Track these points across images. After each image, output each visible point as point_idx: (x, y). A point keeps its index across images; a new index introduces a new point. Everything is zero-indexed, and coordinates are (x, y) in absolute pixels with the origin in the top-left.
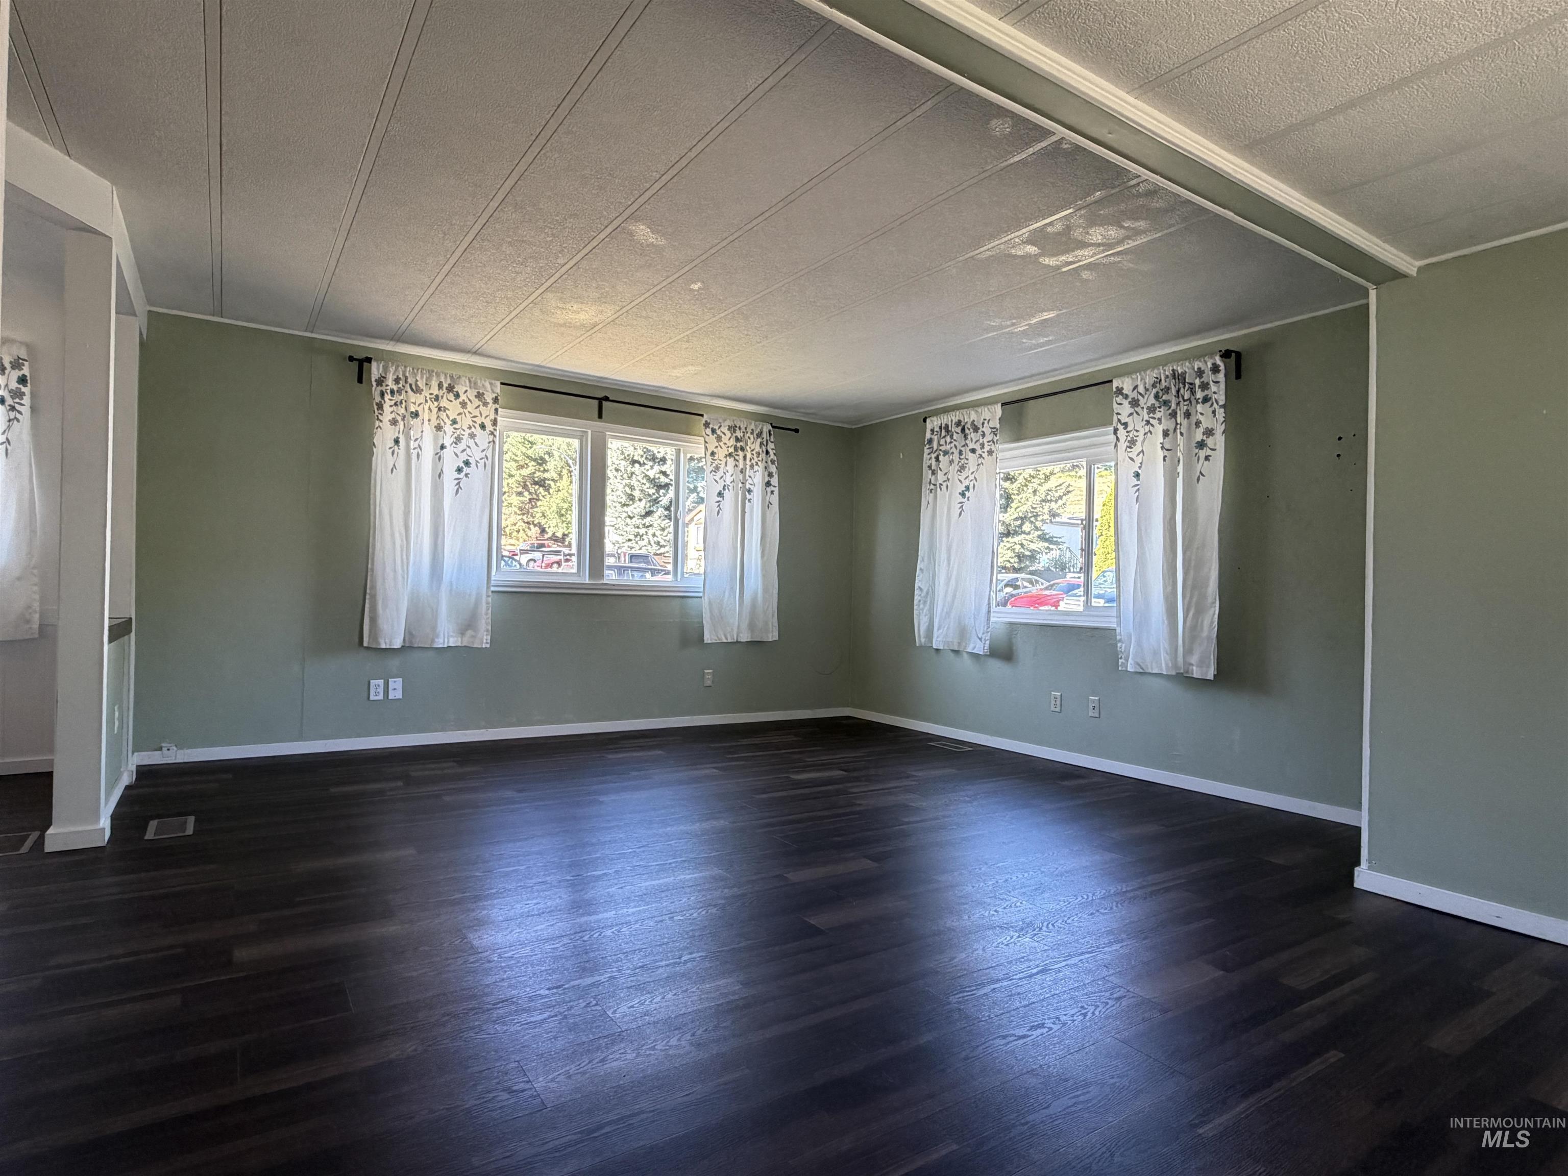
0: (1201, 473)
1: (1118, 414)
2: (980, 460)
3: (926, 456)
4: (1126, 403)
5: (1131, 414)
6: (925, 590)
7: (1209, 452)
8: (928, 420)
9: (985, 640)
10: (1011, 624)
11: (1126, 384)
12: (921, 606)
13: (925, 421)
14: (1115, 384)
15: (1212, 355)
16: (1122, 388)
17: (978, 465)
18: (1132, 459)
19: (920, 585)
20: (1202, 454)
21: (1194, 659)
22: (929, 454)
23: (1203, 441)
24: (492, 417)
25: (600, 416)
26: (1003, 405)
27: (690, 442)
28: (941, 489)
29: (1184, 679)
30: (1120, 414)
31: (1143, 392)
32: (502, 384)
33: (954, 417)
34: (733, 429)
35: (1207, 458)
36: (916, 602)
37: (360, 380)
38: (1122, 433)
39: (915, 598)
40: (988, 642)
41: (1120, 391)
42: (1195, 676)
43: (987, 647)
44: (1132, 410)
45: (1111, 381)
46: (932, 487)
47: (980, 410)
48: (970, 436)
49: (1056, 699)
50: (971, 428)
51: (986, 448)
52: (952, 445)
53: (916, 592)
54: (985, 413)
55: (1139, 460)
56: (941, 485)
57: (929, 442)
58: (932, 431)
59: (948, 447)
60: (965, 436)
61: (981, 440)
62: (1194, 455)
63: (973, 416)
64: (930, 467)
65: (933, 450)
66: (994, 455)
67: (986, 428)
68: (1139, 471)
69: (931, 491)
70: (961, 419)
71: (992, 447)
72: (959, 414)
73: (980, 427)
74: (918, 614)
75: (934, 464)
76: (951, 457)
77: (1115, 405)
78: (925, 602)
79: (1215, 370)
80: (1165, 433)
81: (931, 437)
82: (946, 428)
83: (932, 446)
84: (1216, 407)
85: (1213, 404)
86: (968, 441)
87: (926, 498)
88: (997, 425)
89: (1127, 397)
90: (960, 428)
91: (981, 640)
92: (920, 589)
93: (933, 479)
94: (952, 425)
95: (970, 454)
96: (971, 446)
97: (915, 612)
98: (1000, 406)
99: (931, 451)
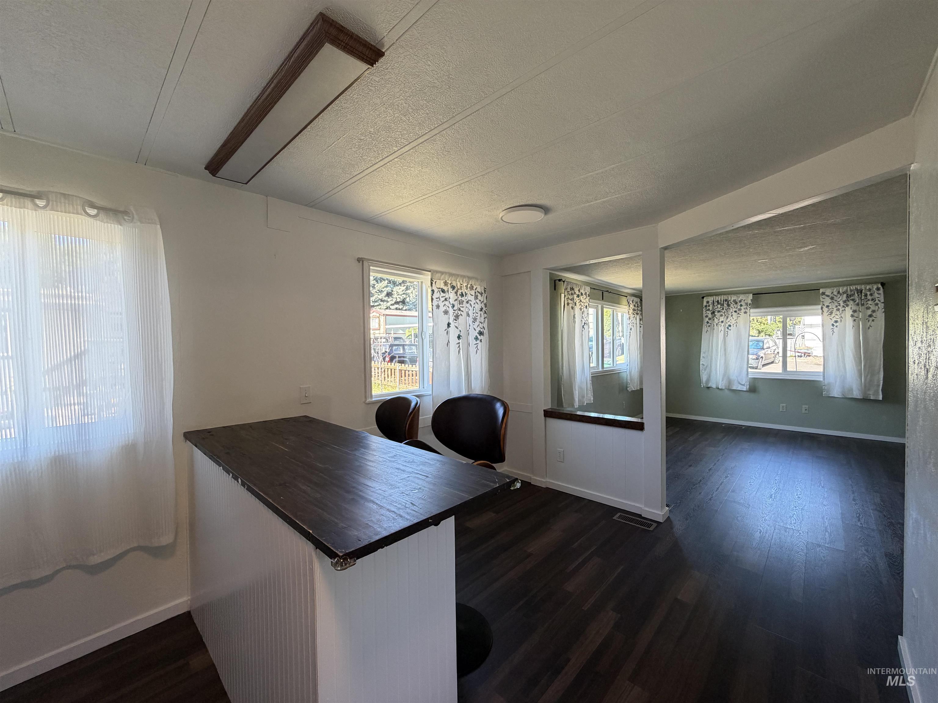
0: (870, 325)
2: (738, 315)
3: (704, 312)
4: (828, 298)
5: (831, 303)
6: (705, 366)
7: (874, 319)
8: (705, 298)
9: (747, 385)
10: (754, 378)
11: (828, 292)
12: (703, 371)
13: (703, 298)
14: (821, 291)
15: (876, 283)
16: (825, 293)
17: (738, 317)
18: (831, 319)
19: (703, 363)
20: (871, 319)
21: (872, 393)
22: (706, 311)
23: (871, 314)
24: (588, 302)
25: (603, 299)
26: (753, 294)
27: (622, 308)
29: (865, 400)
30: (823, 302)
31: (836, 295)
33: (723, 298)
35: (873, 320)
36: (701, 370)
37: (555, 289)
38: (825, 309)
39: (701, 368)
41: (823, 294)
42: (872, 398)
43: (748, 387)
44: (831, 301)
45: (819, 289)
46: (710, 325)
47: (739, 295)
48: (732, 305)
49: (783, 407)
50: (732, 302)
51: (743, 311)
52: (722, 309)
53: (701, 366)
54: (742, 297)
55: (835, 319)
56: (717, 324)
57: (706, 306)
58: (708, 302)
59: (720, 309)
60: (729, 305)
61: (739, 307)
62: (867, 319)
63: (734, 298)
64: (707, 316)
65: (709, 310)
66: (748, 313)
67: (742, 303)
68: (834, 324)
69: (709, 326)
70: (727, 298)
71: (747, 310)
72: (725, 296)
73: (738, 302)
74: (702, 375)
75: (710, 316)
76: (721, 313)
77: (821, 297)
78: (705, 370)
79: (878, 289)
80: (855, 311)
81: (708, 305)
82: (718, 301)
83: (708, 308)
84: (879, 302)
85: (877, 301)
86: (730, 308)
87: (705, 329)
88: (750, 302)
89: (828, 296)
90: (727, 302)
91: (744, 385)
92: (703, 364)
93: (710, 321)
94: (721, 301)
95: (734, 313)
96: (734, 310)
97: (701, 374)
98: (751, 295)
99: (707, 310)
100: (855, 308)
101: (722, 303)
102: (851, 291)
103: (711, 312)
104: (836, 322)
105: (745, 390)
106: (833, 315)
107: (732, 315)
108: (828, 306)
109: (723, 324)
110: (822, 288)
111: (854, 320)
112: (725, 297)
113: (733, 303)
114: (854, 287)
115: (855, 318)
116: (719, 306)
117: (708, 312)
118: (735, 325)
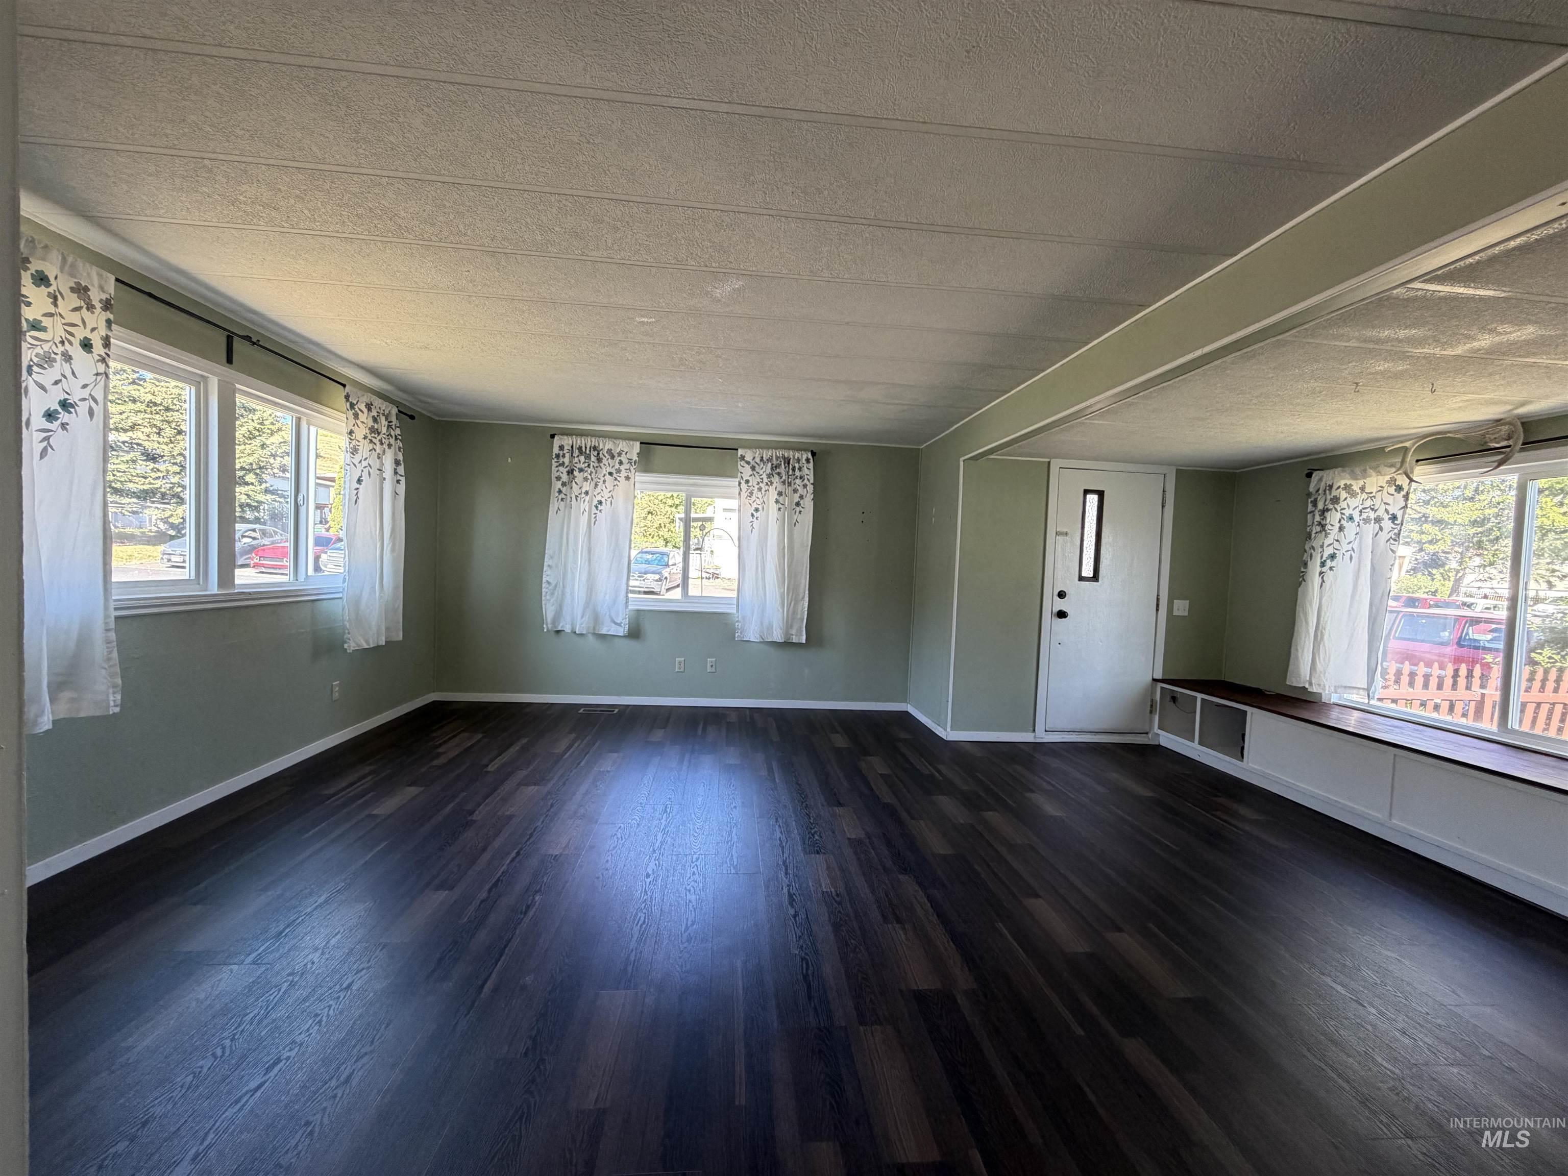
0: (797, 520)
1: (741, 473)
2: (616, 482)
3: (554, 468)
4: (748, 467)
5: (751, 475)
6: (553, 585)
7: (802, 509)
8: (556, 437)
9: (625, 625)
10: (638, 611)
11: (749, 455)
12: (548, 597)
13: (553, 436)
14: (740, 452)
15: (805, 450)
16: (744, 457)
17: (614, 486)
18: (750, 504)
19: (548, 578)
20: (798, 509)
21: (794, 632)
22: (557, 467)
23: (799, 501)
24: (103, 332)
26: (641, 443)
27: (330, 417)
28: (577, 500)
29: (787, 644)
30: (743, 473)
31: (759, 462)
32: (117, 280)
33: (589, 442)
34: (369, 407)
36: (543, 594)
38: (744, 486)
39: (543, 590)
40: (627, 626)
41: (743, 458)
42: (794, 641)
43: (626, 629)
44: (751, 473)
45: (737, 449)
46: (564, 496)
47: (617, 442)
48: (605, 461)
49: (680, 663)
50: (606, 455)
51: (623, 474)
52: (586, 465)
53: (543, 586)
54: (622, 445)
55: (755, 506)
56: (577, 496)
57: (558, 456)
58: (561, 448)
59: (583, 466)
60: (599, 460)
61: (617, 466)
62: (793, 509)
63: (609, 445)
64: (558, 478)
65: (563, 464)
66: (632, 480)
67: (623, 458)
68: (754, 513)
69: (562, 500)
70: (597, 445)
71: (629, 474)
72: (593, 440)
73: (616, 455)
74: (546, 605)
75: (565, 477)
76: (586, 474)
77: (739, 466)
78: (552, 594)
79: (808, 460)
80: (780, 494)
81: (561, 453)
82: (580, 448)
83: (561, 460)
84: (808, 483)
85: (806, 481)
86: (602, 465)
87: (554, 505)
88: (635, 458)
89: (748, 463)
90: (596, 452)
91: (619, 625)
92: (548, 583)
93: (564, 490)
94: (586, 448)
95: (608, 476)
96: (609, 470)
97: (543, 603)
98: (638, 443)
99: (560, 465)
100: (780, 488)
101: (588, 452)
102: (777, 458)
103: (567, 469)
104: (757, 510)
105: (621, 634)
106: (754, 498)
107: (604, 481)
108: (747, 482)
109: (587, 498)
110: (744, 447)
111: (779, 509)
112: (594, 441)
113: (608, 456)
114: (780, 453)
115: (781, 506)
116: (582, 458)
117: (561, 468)
118: (609, 503)
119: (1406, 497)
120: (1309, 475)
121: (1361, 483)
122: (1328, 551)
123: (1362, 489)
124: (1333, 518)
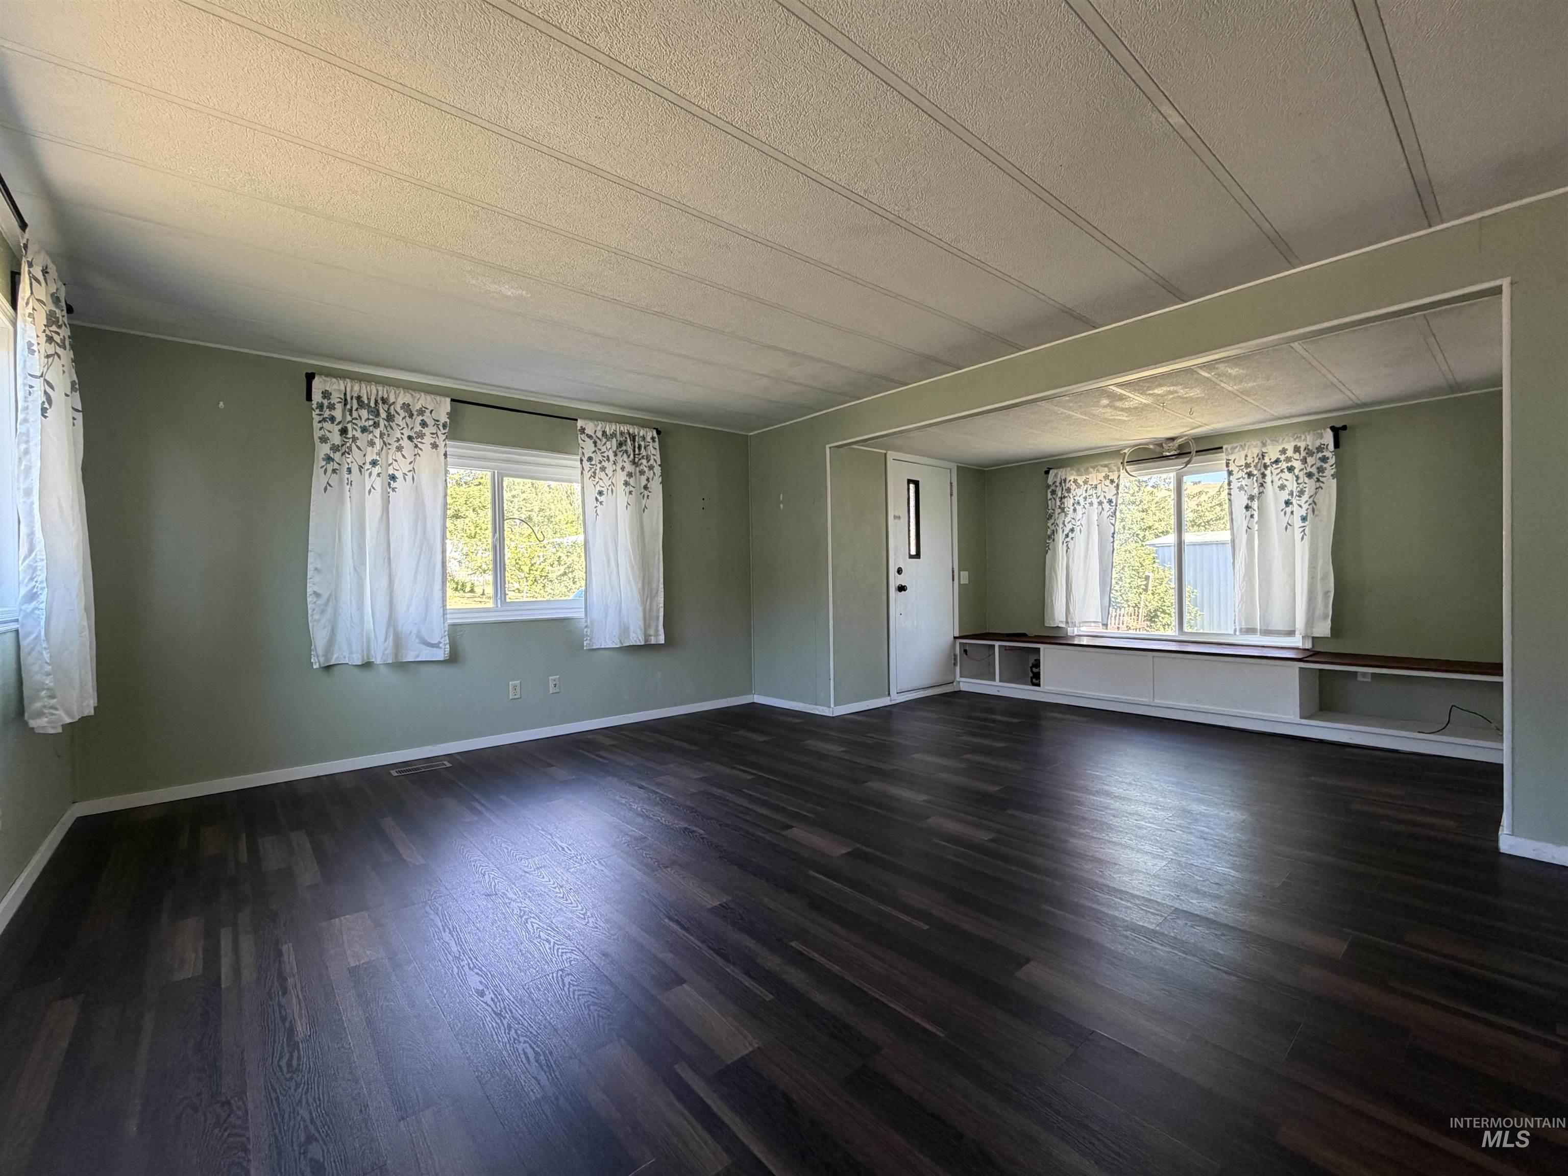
0: (645, 506)
1: (582, 448)
2: (416, 451)
3: (316, 426)
4: (589, 442)
5: (594, 452)
6: (325, 598)
7: (650, 494)
8: (317, 379)
9: (445, 645)
11: (590, 428)
12: (316, 617)
13: (310, 377)
14: (580, 423)
15: (650, 427)
16: (584, 429)
17: (415, 455)
18: (594, 486)
19: (316, 589)
20: (646, 494)
21: (652, 632)
22: (320, 422)
23: (646, 485)
26: (452, 400)
28: (360, 471)
30: (584, 449)
31: (600, 436)
33: (374, 391)
35: (650, 498)
36: (310, 611)
38: (585, 463)
39: (310, 606)
40: (448, 646)
41: (583, 430)
42: (651, 643)
43: (448, 650)
44: (593, 449)
45: (577, 420)
46: (336, 466)
47: (417, 395)
48: (398, 420)
49: (515, 688)
50: (398, 409)
51: (428, 440)
52: (371, 422)
53: (309, 599)
54: (422, 401)
55: (598, 488)
56: (361, 467)
57: (321, 406)
58: (326, 395)
59: (367, 424)
60: (390, 418)
61: (418, 428)
62: (641, 493)
63: (400, 398)
64: (324, 440)
65: (332, 419)
66: (442, 450)
67: (427, 417)
68: (598, 497)
69: (334, 471)
70: (385, 396)
71: (437, 440)
72: (380, 388)
73: (415, 413)
74: (313, 628)
75: (336, 439)
76: (371, 436)
77: (580, 441)
78: (323, 612)
79: (653, 439)
80: (630, 475)
81: (326, 402)
82: (359, 398)
83: (327, 413)
84: (655, 464)
85: (652, 462)
86: (394, 426)
87: (319, 479)
88: (444, 418)
89: (590, 437)
90: (387, 406)
91: (436, 646)
92: (317, 595)
93: (337, 456)
94: (369, 399)
95: (405, 443)
96: (407, 432)
97: (310, 624)
98: (448, 400)
99: (324, 420)
100: (629, 468)
101: (372, 404)
102: (622, 434)
103: (340, 427)
104: (600, 493)
105: (442, 659)
106: (598, 479)
107: (399, 449)
108: (590, 459)
109: (376, 470)
110: (585, 418)
111: (630, 492)
112: (382, 391)
113: (402, 413)
114: (625, 428)
115: (632, 489)
116: (364, 413)
117: (328, 425)
118: (409, 478)
119: (1117, 487)
120: (1047, 472)
121: (1084, 478)
122: (1069, 526)
123: (1085, 482)
124: (1069, 503)
